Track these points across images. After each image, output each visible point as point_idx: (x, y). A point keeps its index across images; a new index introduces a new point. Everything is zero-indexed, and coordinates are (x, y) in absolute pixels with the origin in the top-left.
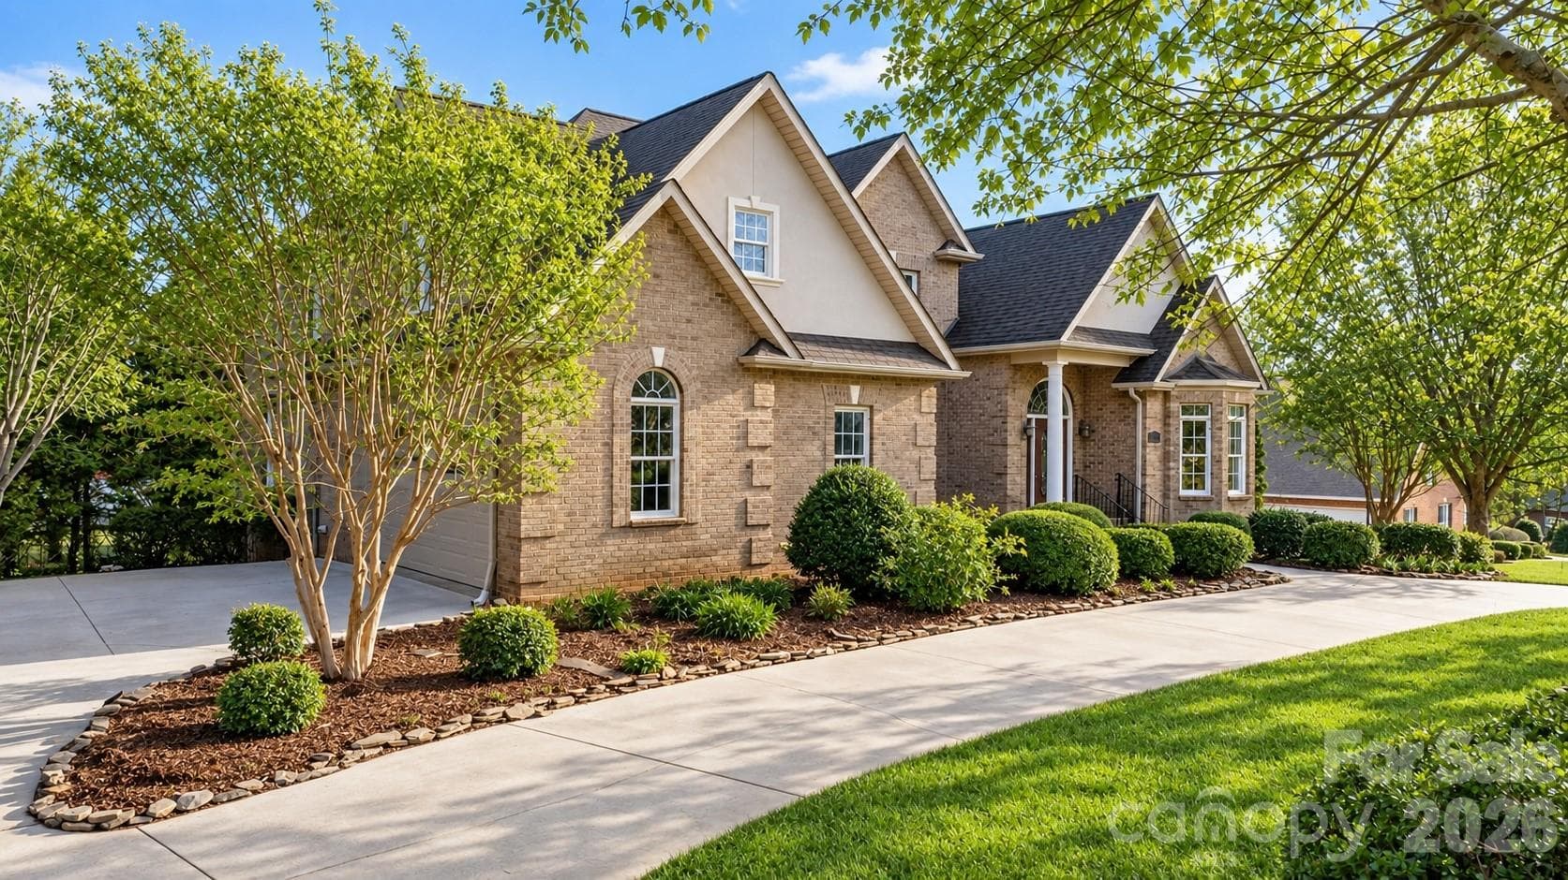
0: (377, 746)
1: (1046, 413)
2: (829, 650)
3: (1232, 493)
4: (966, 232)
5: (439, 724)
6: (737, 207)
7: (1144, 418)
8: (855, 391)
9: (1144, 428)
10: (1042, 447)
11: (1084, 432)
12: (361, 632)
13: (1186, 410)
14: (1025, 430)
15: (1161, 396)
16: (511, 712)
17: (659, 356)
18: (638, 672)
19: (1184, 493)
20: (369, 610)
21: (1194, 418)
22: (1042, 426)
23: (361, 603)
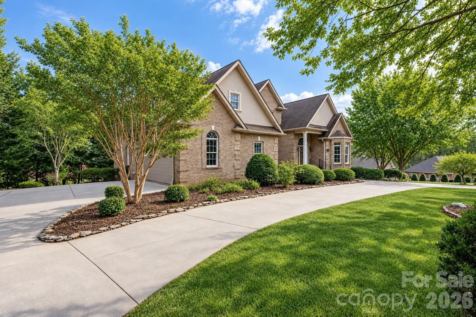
0: (141, 218)
1: (303, 145)
2: (258, 196)
3: (346, 163)
4: (284, 104)
5: (158, 213)
6: (231, 93)
7: (326, 146)
8: (259, 138)
9: (325, 148)
10: (302, 153)
11: (311, 149)
12: (138, 191)
13: (335, 144)
14: (298, 149)
15: (329, 141)
16: (177, 210)
17: (213, 128)
18: (210, 201)
19: (335, 163)
20: (140, 185)
21: (337, 146)
22: (302, 148)
23: (138, 184)
